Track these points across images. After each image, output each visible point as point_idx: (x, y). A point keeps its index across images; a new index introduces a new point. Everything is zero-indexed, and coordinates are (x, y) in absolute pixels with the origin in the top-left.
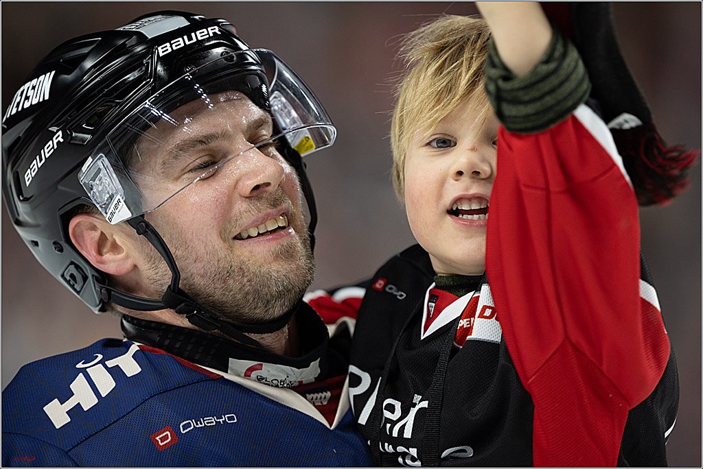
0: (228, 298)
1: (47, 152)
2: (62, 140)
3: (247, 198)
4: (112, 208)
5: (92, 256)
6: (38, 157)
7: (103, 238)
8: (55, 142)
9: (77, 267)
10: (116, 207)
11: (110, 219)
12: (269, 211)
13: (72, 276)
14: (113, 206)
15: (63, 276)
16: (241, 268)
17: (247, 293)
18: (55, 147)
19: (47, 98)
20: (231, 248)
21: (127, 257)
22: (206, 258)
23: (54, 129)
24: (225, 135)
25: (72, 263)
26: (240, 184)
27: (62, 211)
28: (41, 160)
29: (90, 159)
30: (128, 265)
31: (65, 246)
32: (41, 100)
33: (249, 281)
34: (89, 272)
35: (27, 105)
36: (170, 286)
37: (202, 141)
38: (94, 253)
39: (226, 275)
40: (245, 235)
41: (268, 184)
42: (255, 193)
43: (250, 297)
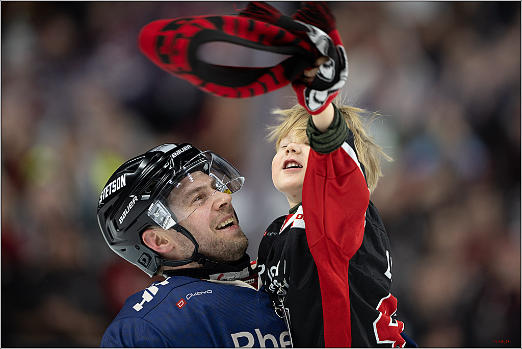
0: (216, 254)
1: (130, 206)
2: (137, 200)
3: (218, 210)
4: (166, 222)
5: (155, 248)
6: (126, 210)
7: (157, 239)
8: (134, 201)
9: (146, 254)
10: (168, 221)
11: (165, 228)
12: (228, 215)
13: (144, 260)
14: (166, 221)
15: (139, 261)
16: (221, 241)
17: (225, 251)
18: (134, 203)
19: (125, 185)
20: (215, 233)
21: (170, 245)
22: (206, 237)
23: (133, 196)
24: (205, 187)
25: (144, 253)
26: (215, 205)
27: (139, 231)
28: (127, 210)
29: (153, 204)
30: (171, 247)
31: (141, 246)
32: (122, 187)
33: (225, 246)
34: (153, 255)
35: (114, 191)
36: (194, 252)
37: (197, 190)
38: (155, 245)
39: (215, 244)
40: (220, 227)
41: (226, 204)
42: (221, 208)
43: (226, 253)
